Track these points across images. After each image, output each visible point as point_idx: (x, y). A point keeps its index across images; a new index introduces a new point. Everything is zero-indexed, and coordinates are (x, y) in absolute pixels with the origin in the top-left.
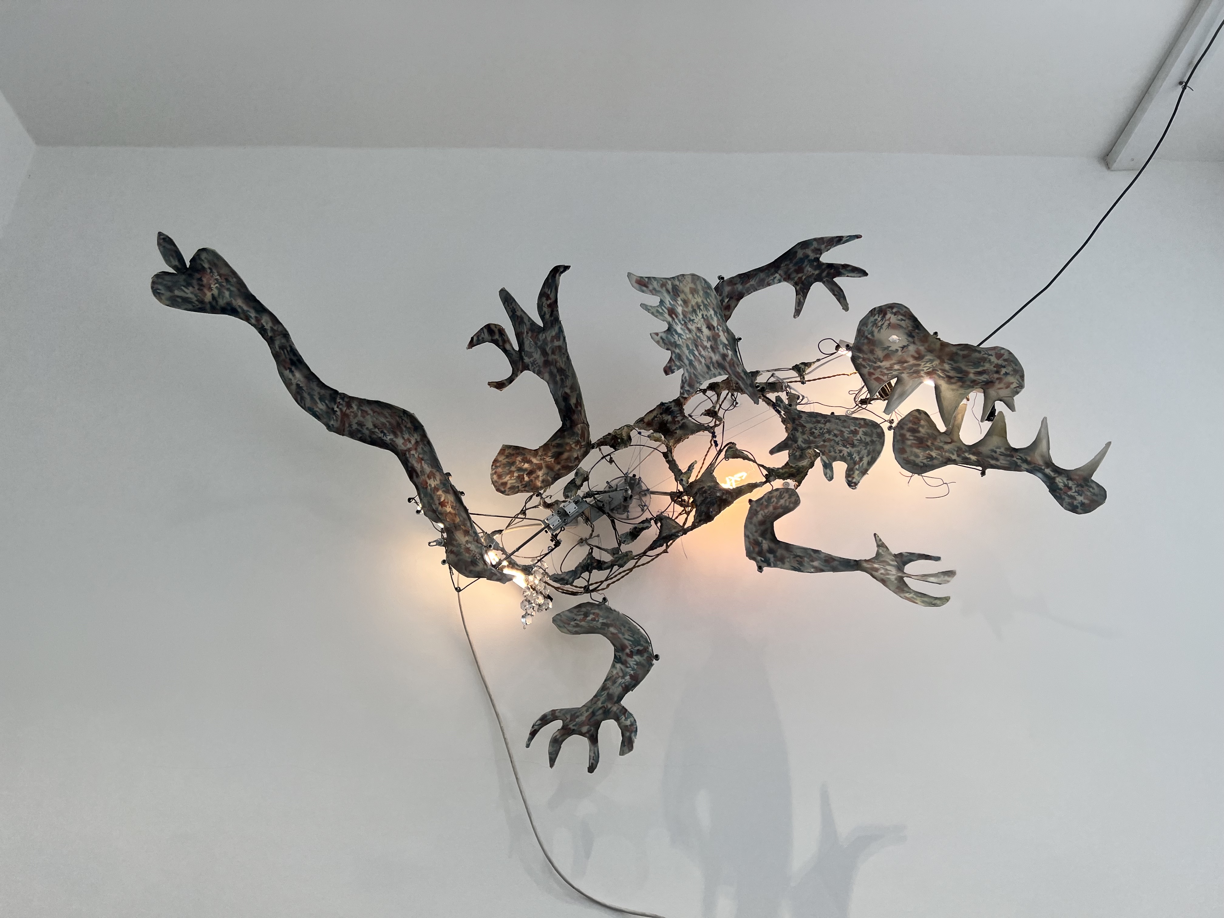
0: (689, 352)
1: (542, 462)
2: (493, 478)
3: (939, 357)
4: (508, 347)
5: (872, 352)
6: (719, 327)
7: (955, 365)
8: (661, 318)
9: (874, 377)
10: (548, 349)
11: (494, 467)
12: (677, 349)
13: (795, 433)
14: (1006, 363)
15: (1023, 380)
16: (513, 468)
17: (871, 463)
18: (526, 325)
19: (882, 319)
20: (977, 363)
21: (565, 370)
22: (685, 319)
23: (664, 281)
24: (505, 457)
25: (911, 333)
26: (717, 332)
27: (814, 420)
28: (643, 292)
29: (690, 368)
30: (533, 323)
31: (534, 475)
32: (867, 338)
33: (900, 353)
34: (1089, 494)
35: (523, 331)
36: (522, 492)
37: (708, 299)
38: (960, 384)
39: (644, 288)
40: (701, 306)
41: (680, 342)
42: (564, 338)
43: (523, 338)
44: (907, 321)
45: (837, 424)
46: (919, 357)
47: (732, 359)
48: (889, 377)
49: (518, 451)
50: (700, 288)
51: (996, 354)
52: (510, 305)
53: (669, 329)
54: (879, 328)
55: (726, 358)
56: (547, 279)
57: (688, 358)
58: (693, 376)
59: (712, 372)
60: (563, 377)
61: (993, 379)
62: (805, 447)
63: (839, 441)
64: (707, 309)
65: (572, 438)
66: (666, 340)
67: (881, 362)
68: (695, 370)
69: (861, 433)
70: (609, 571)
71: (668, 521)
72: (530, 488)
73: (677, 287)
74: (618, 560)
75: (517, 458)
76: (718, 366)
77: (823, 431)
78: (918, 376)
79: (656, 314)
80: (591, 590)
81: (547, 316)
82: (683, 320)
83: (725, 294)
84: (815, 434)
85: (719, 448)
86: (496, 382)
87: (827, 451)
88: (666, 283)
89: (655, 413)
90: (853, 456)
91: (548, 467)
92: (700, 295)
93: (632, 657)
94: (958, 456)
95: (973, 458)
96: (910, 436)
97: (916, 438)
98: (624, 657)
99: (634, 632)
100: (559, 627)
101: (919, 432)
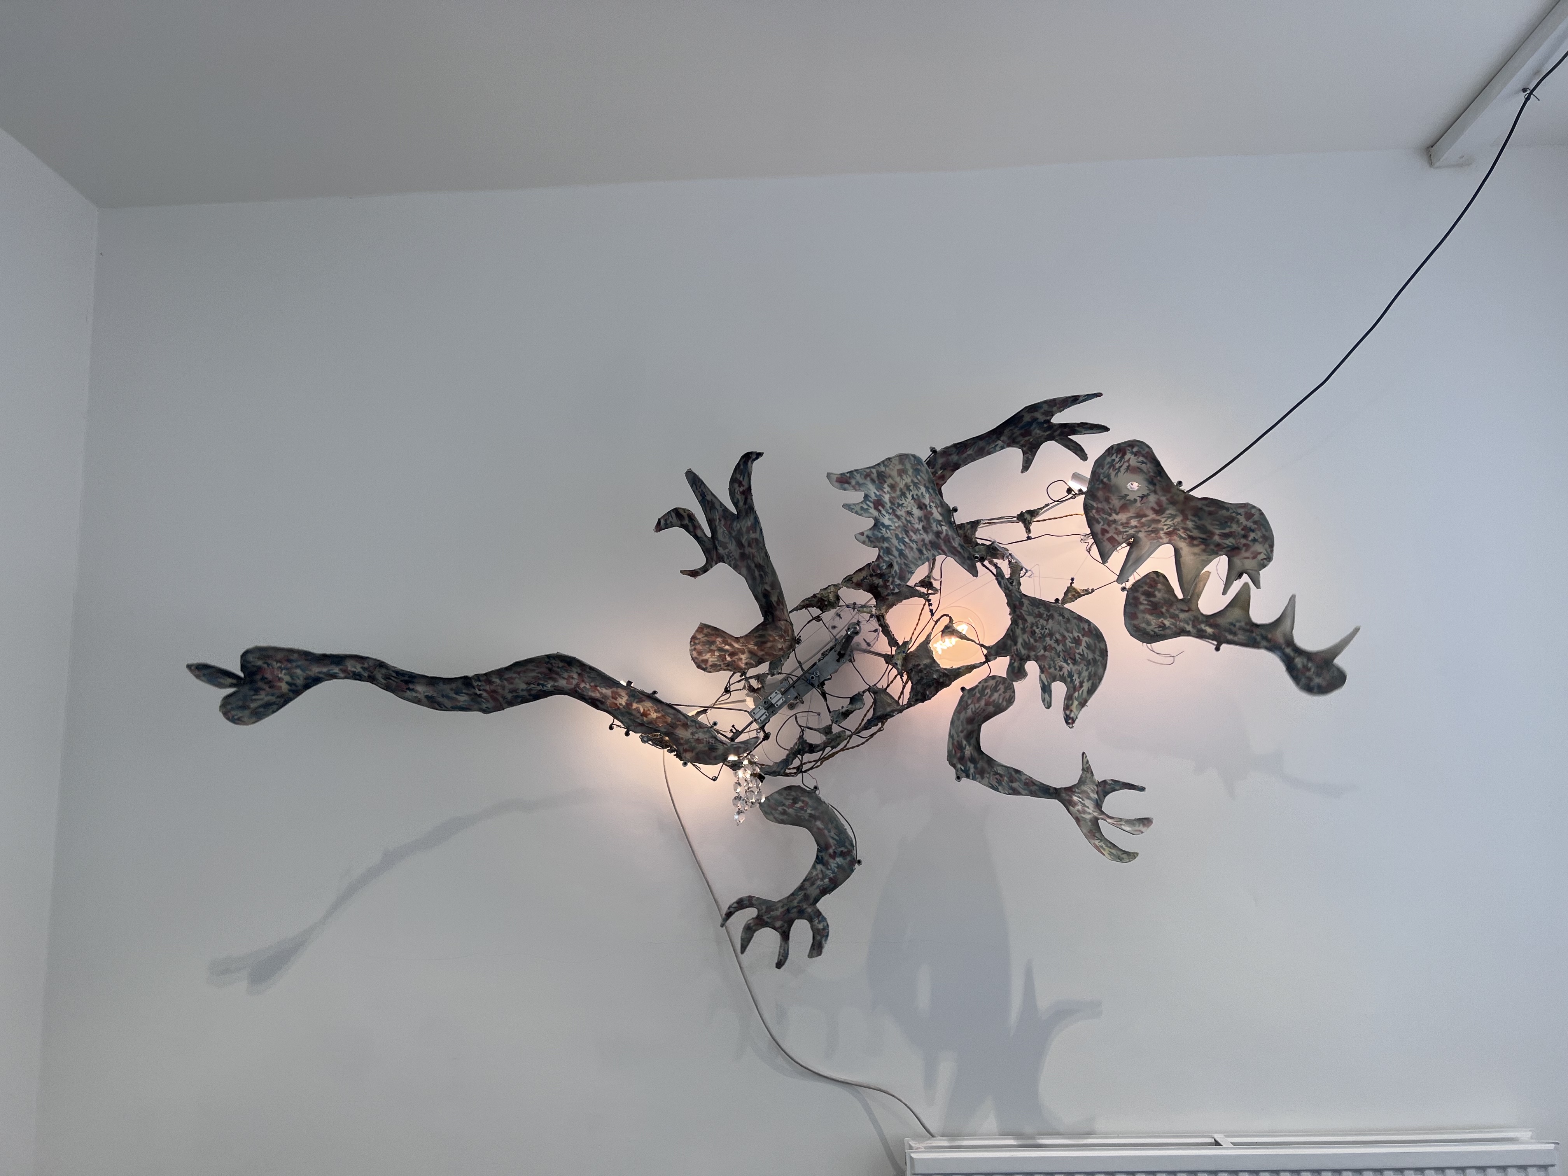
0: (898, 543)
1: (744, 648)
2: (693, 654)
3: (1182, 512)
4: (699, 533)
5: (1107, 500)
6: (932, 504)
7: (1199, 522)
8: (866, 515)
9: (1108, 535)
10: (743, 541)
12: (885, 542)
13: (1015, 627)
14: (1256, 526)
15: (1272, 551)
16: (713, 647)
17: (1091, 691)
18: (718, 512)
19: (1120, 460)
20: (1224, 523)
21: (764, 566)
22: (893, 507)
23: (868, 470)
24: (703, 635)
25: (1152, 479)
26: (930, 510)
27: (1036, 611)
28: (845, 489)
29: (901, 558)
30: (726, 510)
31: (736, 657)
32: (1102, 481)
33: (1138, 504)
34: (1328, 676)
35: (715, 517)
36: (725, 670)
37: (919, 477)
38: (1203, 547)
39: (846, 485)
40: (910, 486)
41: (888, 534)
42: (761, 530)
43: (715, 526)
44: (1149, 465)
45: (1059, 623)
46: (1160, 510)
47: (947, 535)
48: (1124, 537)
49: (717, 633)
50: (908, 466)
51: (1246, 513)
52: (698, 488)
53: (875, 525)
54: (1117, 471)
55: (941, 535)
56: (738, 465)
57: (897, 549)
58: (903, 566)
59: (925, 556)
60: (762, 573)
61: (1241, 544)
62: (1024, 655)
63: (1060, 651)
64: (918, 488)
65: (775, 631)
66: (872, 537)
67: (1117, 514)
68: (905, 559)
69: (1084, 644)
70: (821, 752)
71: (882, 695)
72: (733, 667)
73: (883, 473)
74: (831, 742)
75: (717, 639)
76: (931, 547)
77: (1045, 632)
78: (1156, 537)
79: (860, 512)
80: (803, 770)
81: (741, 504)
82: (891, 508)
83: (938, 466)
84: (1036, 634)
85: (935, 618)
86: (689, 571)
87: (1047, 666)
88: (871, 472)
89: (864, 574)
90: (1073, 676)
91: (751, 652)
92: (909, 475)
93: (834, 859)
94: (1194, 626)
95: (1209, 630)
96: (1144, 600)
97: (1150, 603)
98: (826, 858)
99: (840, 830)
100: (765, 813)
101: (1155, 596)
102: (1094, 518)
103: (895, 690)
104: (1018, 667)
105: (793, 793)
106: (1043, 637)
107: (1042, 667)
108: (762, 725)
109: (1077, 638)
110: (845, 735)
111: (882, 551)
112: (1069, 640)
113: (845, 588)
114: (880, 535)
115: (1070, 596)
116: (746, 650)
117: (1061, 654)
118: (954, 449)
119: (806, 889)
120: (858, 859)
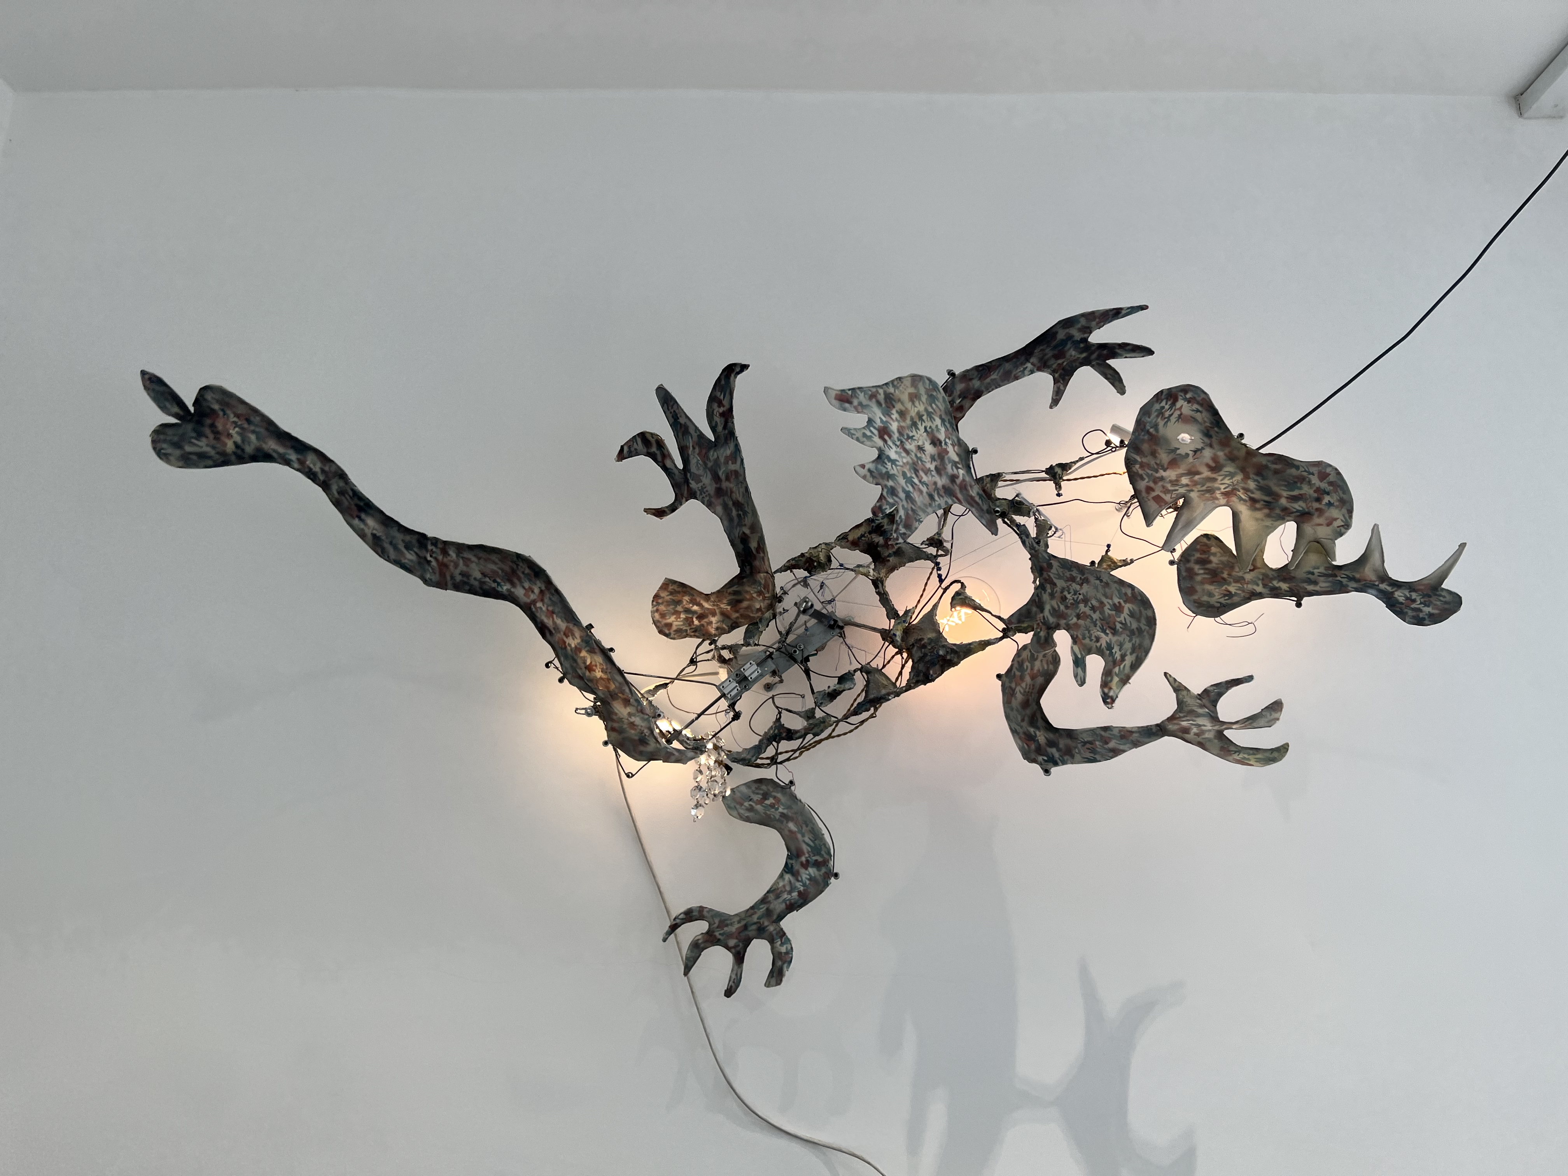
0: (906, 482)
1: (715, 608)
2: (655, 617)
3: (1243, 470)
4: (668, 464)
5: (1154, 454)
6: (947, 440)
7: (1263, 483)
8: (869, 443)
9: (1154, 494)
10: (720, 473)
11: (654, 603)
12: (890, 481)
13: (1041, 592)
14: (1331, 488)
15: (1351, 517)
16: (679, 608)
17: (1135, 666)
18: (692, 438)
19: (1171, 408)
20: (1292, 484)
21: (743, 505)
22: (902, 438)
23: (874, 390)
24: (668, 593)
25: (1208, 431)
26: (945, 447)
27: (1068, 574)
28: (845, 410)
29: (907, 502)
30: (701, 436)
31: (706, 620)
32: (1148, 432)
33: (1190, 459)
34: (1439, 603)
35: (688, 444)
36: (691, 636)
37: (933, 405)
38: (1266, 511)
39: (847, 405)
40: (923, 415)
41: (894, 471)
42: (742, 460)
43: (688, 454)
44: (1205, 414)
45: (1096, 588)
46: (1216, 468)
47: (964, 480)
48: (1173, 496)
49: (684, 589)
50: (922, 391)
51: (1320, 473)
52: (670, 408)
53: (879, 457)
54: (1166, 420)
55: (956, 480)
56: (718, 380)
57: (904, 491)
58: (910, 512)
59: (937, 503)
60: (740, 512)
61: (1312, 509)
62: (1053, 623)
63: (1096, 620)
64: (932, 419)
65: (753, 586)
66: (875, 471)
67: (1165, 471)
68: (913, 504)
69: (1126, 611)
70: (801, 740)
71: (876, 675)
72: (701, 633)
73: (891, 395)
74: (813, 728)
75: (685, 598)
76: (945, 493)
77: (1078, 598)
78: (1211, 497)
79: (862, 439)
80: (778, 761)
81: (720, 428)
82: (899, 440)
83: (957, 393)
84: (1067, 600)
85: (944, 585)
86: (654, 509)
87: (1080, 637)
88: (877, 392)
89: (862, 530)
90: (1113, 648)
91: (724, 614)
92: (923, 402)
93: (806, 869)
94: (1265, 586)
95: (1284, 586)
96: (1199, 569)
97: (1207, 571)
98: (797, 867)
99: (817, 835)
100: (729, 808)
101: (1210, 562)
102: (1137, 474)
103: (891, 672)
104: (1045, 636)
105: (764, 787)
106: (1076, 603)
107: (1075, 637)
108: (732, 701)
109: (1118, 604)
110: (830, 721)
111: (885, 490)
112: (1108, 606)
113: (838, 547)
114: (884, 470)
115: (1105, 567)
116: (717, 611)
117: (1098, 622)
118: (976, 373)
119: (769, 902)
120: (835, 871)
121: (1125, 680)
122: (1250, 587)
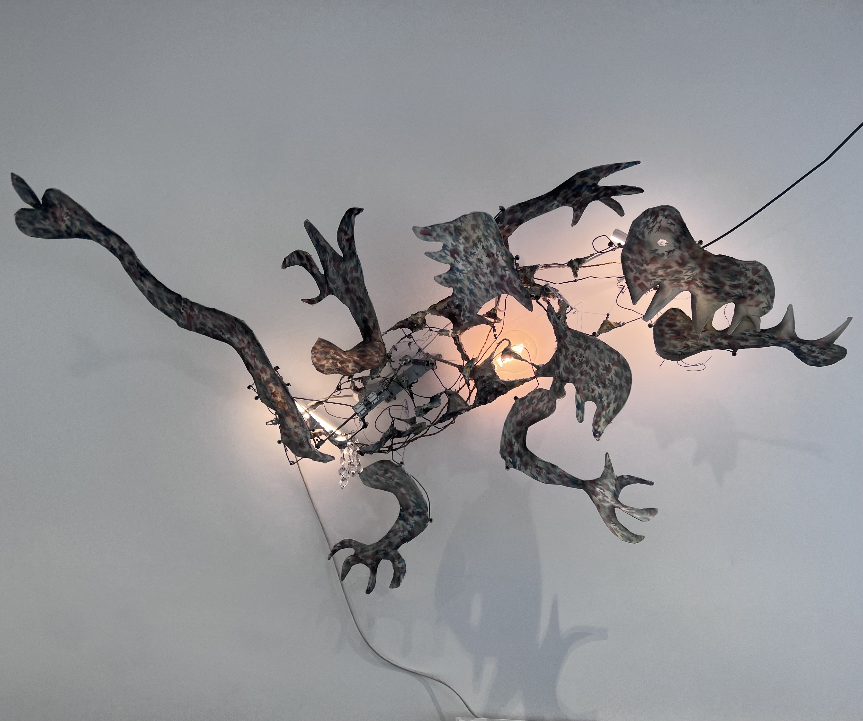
0: (470, 283)
1: (350, 358)
2: (314, 360)
3: (701, 266)
4: (314, 270)
5: (640, 253)
6: (498, 253)
7: (714, 275)
8: (444, 261)
9: (639, 282)
10: (348, 278)
11: (313, 352)
12: (459, 283)
13: (559, 354)
14: (761, 280)
15: (772, 301)
16: (328, 356)
17: (616, 411)
18: (328, 254)
19: (654, 221)
20: (734, 276)
21: (363, 299)
22: (467, 255)
23: (447, 225)
25: (678, 238)
26: (497, 258)
27: (577, 342)
28: (427, 240)
29: (471, 296)
30: (334, 253)
31: (345, 364)
32: (637, 238)
33: (665, 257)
34: (830, 353)
35: (326, 258)
36: (337, 373)
37: (489, 231)
38: (715, 294)
39: (428, 237)
40: (481, 238)
41: (461, 277)
42: (362, 270)
43: (327, 265)
44: (677, 226)
45: (595, 353)
46: (682, 264)
47: (509, 278)
48: (652, 283)
49: (331, 346)
50: (480, 222)
51: (753, 269)
52: (314, 235)
53: (451, 269)
54: (650, 229)
55: (504, 278)
56: (344, 218)
57: (468, 289)
58: (473, 302)
59: (492, 295)
60: (361, 304)
61: (747, 294)
62: (565, 377)
63: (593, 376)
64: (487, 240)
65: (372, 348)
66: (448, 278)
67: (647, 265)
68: (474, 297)
69: (613, 371)
70: (407, 437)
71: (454, 397)
72: (342, 371)
73: (459, 227)
74: (414, 430)
75: (331, 351)
76: (497, 287)
77: (582, 359)
78: (677, 285)
79: (439, 259)
80: (393, 449)
81: (346, 249)
82: (464, 256)
83: (505, 221)
84: (576, 361)
85: (498, 341)
87: (582, 388)
88: (449, 226)
89: (445, 304)
90: (603, 398)
91: (355, 362)
92: (481, 229)
93: (412, 517)
94: (712, 342)
95: (725, 342)
96: (668, 330)
97: (673, 332)
98: (407, 516)
99: (418, 496)
100: (363, 480)
101: (676, 326)
102: (629, 267)
104: (559, 387)
105: (385, 466)
106: (581, 363)
107: (578, 388)
108: (362, 417)
109: (608, 366)
110: (425, 426)
111: (456, 290)
112: (602, 367)
113: (430, 314)
114: (454, 277)
115: (605, 328)
116: (352, 360)
117: (594, 378)
118: (519, 208)
119: (390, 538)
120: (430, 518)
121: (609, 421)
122: (702, 342)
